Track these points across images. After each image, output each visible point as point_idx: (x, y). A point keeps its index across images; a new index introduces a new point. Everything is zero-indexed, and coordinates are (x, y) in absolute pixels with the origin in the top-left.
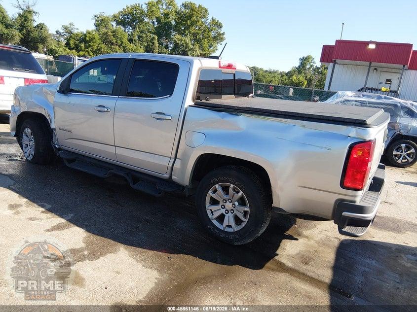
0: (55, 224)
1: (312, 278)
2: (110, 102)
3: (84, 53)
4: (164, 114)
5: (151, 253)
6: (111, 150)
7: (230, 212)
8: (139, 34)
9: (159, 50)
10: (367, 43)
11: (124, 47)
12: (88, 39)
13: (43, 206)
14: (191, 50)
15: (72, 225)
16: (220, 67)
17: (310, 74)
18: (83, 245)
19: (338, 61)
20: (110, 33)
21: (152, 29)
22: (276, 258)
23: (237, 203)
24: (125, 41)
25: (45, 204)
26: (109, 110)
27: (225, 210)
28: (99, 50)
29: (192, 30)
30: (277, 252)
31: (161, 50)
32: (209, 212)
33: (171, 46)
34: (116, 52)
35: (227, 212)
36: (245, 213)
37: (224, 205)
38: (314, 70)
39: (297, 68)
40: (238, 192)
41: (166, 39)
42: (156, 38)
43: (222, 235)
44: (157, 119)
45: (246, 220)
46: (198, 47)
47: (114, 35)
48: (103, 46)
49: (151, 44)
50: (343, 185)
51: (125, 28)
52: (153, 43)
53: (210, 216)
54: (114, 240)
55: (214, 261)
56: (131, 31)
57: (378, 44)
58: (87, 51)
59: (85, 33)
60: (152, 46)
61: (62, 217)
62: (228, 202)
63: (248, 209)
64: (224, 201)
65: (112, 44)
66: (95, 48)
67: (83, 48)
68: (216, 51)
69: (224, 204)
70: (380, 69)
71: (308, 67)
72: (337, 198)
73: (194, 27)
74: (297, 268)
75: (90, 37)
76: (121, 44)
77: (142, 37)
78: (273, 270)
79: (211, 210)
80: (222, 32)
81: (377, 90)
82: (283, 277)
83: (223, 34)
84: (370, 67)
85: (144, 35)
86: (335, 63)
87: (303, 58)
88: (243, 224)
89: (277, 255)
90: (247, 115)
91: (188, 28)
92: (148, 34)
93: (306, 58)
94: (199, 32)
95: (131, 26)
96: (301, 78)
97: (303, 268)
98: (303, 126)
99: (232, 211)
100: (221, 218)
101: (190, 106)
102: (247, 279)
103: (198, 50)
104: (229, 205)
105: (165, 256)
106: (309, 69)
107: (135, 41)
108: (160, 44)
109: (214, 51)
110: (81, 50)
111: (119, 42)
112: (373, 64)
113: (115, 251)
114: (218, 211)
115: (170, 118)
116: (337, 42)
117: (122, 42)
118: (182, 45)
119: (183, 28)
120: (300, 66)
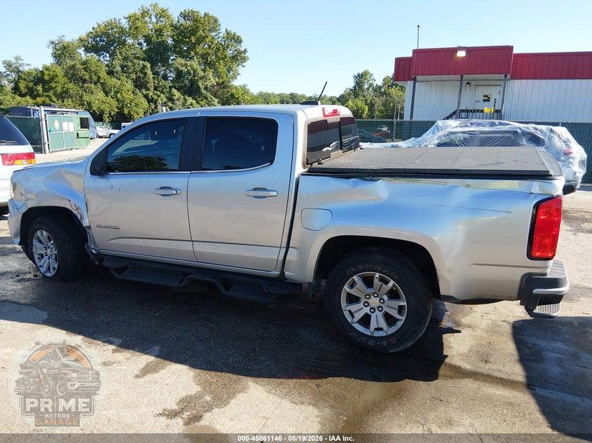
0: (142, 366)
1: (502, 379)
2: (178, 180)
3: (43, 99)
4: (265, 189)
5: (292, 382)
6: (187, 247)
7: (377, 310)
8: (121, 62)
9: (154, 83)
10: (455, 50)
11: (102, 84)
12: (46, 78)
13: (111, 343)
14: (201, 78)
15: (166, 362)
16: (325, 116)
17: (370, 95)
18: (199, 388)
19: (419, 78)
20: (78, 66)
21: (140, 53)
22: (447, 360)
23: (385, 297)
24: (103, 74)
25: (112, 339)
26: (179, 192)
27: (369, 308)
28: (66, 92)
29: (200, 49)
30: (445, 353)
31: (159, 83)
32: (347, 314)
33: (172, 75)
34: (92, 93)
35: (372, 310)
36: (401, 309)
37: (366, 302)
38: (375, 90)
39: (351, 90)
40: (387, 282)
41: (163, 66)
42: (149, 65)
43: (372, 343)
44: (255, 197)
45: (404, 318)
46: (211, 74)
47: (85, 69)
48: (71, 85)
49: (141, 75)
50: (530, 256)
51: (100, 56)
52: (146, 74)
53: (349, 319)
54: (234, 373)
55: (376, 378)
56: (108, 59)
57: (470, 50)
58: (47, 96)
59: (41, 69)
60: (143, 78)
61: (146, 354)
62: (372, 296)
63: (404, 303)
64: (367, 297)
65: (84, 81)
66: (59, 90)
67: (41, 92)
68: (238, 77)
69: (368, 301)
70: (473, 83)
71: (366, 86)
72: (523, 274)
73: (202, 45)
74: (478, 370)
75: (49, 75)
76: (98, 81)
77: (126, 66)
78: (451, 377)
79: (350, 311)
80: (242, 49)
81: (474, 111)
82: (468, 384)
83: (245, 51)
84: (461, 82)
85: (130, 64)
86: (415, 80)
87: (358, 75)
88: (400, 324)
89: (446, 356)
90: (387, 179)
91: (192, 47)
92: (136, 61)
93: (362, 75)
94: (209, 51)
95: (108, 52)
96: (360, 103)
97: (484, 368)
98: (468, 186)
99: (380, 309)
100: (366, 320)
101: (302, 175)
102: (427, 395)
103: (212, 78)
104: (374, 301)
105: (312, 383)
106: (368, 89)
107: (117, 72)
108: (156, 73)
109: (235, 77)
110: (38, 95)
111: (95, 78)
112: (465, 77)
113: (244, 389)
114: (359, 310)
115: (275, 194)
116: (415, 52)
117: (99, 77)
118: (188, 72)
119: (185, 48)
120: (355, 87)
